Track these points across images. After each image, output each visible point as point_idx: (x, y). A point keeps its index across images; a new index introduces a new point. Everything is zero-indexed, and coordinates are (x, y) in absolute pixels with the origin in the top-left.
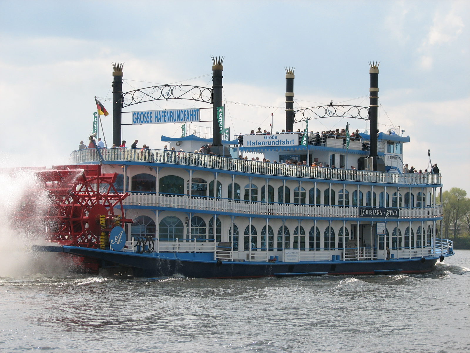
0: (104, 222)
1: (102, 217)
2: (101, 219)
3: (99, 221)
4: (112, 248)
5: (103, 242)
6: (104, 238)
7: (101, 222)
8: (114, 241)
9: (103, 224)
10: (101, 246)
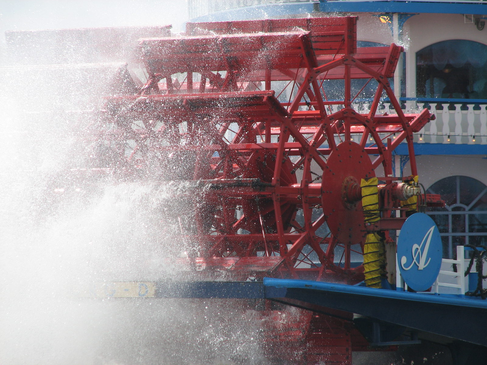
0: (375, 199)
1: (367, 184)
2: (365, 192)
3: (359, 197)
4: (403, 283)
5: (373, 264)
6: (375, 250)
7: (366, 201)
8: (410, 259)
9: (371, 207)
10: (368, 277)
